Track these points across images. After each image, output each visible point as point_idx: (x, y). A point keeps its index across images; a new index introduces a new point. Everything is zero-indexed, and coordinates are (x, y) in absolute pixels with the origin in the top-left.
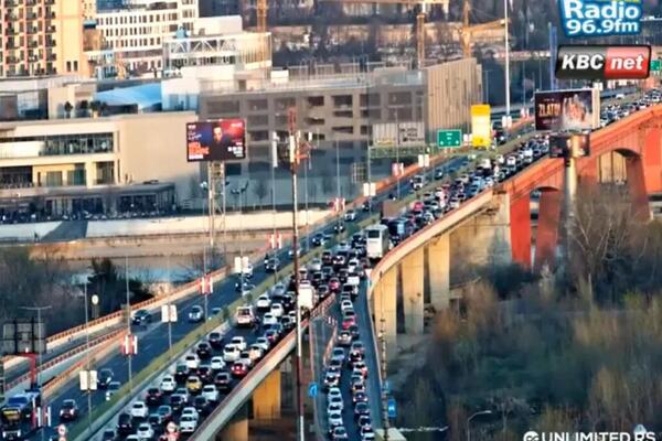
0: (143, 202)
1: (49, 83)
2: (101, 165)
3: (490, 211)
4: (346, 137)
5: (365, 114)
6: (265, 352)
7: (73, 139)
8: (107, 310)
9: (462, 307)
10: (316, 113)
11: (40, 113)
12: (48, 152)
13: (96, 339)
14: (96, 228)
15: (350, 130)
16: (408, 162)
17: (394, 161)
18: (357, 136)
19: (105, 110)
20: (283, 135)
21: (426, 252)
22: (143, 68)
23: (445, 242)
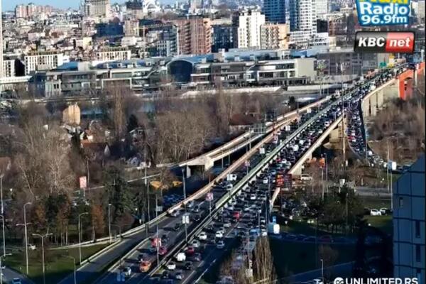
0: (300, 82)
1: (278, 50)
2: (291, 72)
3: (393, 84)
4: (356, 64)
5: (361, 58)
6: (331, 124)
7: (284, 65)
8: (292, 110)
9: (386, 109)
10: (348, 58)
11: (277, 58)
12: (277, 68)
13: (289, 117)
14: (290, 88)
15: (357, 62)
16: (372, 70)
17: (368, 70)
18: (358, 64)
19: (292, 57)
20: (339, 64)
21: (377, 94)
22: (302, 46)
23: (382, 92)
